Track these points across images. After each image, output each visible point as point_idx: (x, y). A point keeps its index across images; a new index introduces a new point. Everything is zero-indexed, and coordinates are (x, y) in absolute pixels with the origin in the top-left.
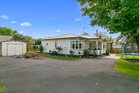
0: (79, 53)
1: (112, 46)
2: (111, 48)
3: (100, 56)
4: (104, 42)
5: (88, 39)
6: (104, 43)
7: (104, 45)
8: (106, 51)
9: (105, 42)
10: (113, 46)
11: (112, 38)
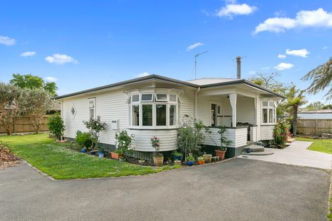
0: (155, 143)
1: (295, 113)
2: (293, 122)
3: (248, 151)
4: (265, 99)
5: (197, 87)
6: (265, 104)
7: (265, 110)
8: (275, 130)
9: (270, 101)
10: (298, 115)
11: (296, 89)
